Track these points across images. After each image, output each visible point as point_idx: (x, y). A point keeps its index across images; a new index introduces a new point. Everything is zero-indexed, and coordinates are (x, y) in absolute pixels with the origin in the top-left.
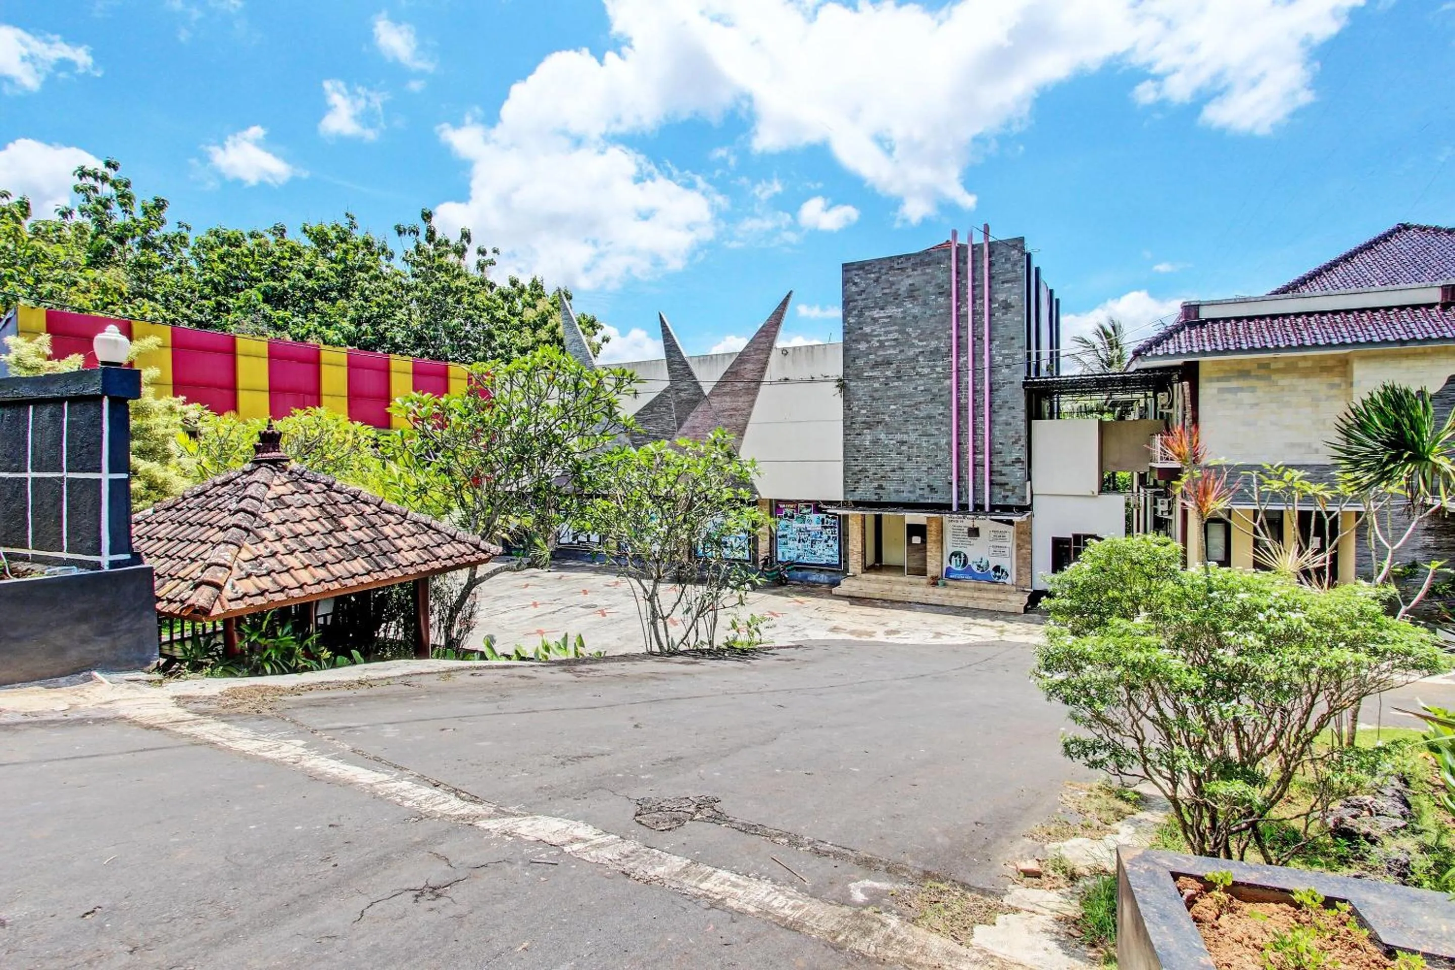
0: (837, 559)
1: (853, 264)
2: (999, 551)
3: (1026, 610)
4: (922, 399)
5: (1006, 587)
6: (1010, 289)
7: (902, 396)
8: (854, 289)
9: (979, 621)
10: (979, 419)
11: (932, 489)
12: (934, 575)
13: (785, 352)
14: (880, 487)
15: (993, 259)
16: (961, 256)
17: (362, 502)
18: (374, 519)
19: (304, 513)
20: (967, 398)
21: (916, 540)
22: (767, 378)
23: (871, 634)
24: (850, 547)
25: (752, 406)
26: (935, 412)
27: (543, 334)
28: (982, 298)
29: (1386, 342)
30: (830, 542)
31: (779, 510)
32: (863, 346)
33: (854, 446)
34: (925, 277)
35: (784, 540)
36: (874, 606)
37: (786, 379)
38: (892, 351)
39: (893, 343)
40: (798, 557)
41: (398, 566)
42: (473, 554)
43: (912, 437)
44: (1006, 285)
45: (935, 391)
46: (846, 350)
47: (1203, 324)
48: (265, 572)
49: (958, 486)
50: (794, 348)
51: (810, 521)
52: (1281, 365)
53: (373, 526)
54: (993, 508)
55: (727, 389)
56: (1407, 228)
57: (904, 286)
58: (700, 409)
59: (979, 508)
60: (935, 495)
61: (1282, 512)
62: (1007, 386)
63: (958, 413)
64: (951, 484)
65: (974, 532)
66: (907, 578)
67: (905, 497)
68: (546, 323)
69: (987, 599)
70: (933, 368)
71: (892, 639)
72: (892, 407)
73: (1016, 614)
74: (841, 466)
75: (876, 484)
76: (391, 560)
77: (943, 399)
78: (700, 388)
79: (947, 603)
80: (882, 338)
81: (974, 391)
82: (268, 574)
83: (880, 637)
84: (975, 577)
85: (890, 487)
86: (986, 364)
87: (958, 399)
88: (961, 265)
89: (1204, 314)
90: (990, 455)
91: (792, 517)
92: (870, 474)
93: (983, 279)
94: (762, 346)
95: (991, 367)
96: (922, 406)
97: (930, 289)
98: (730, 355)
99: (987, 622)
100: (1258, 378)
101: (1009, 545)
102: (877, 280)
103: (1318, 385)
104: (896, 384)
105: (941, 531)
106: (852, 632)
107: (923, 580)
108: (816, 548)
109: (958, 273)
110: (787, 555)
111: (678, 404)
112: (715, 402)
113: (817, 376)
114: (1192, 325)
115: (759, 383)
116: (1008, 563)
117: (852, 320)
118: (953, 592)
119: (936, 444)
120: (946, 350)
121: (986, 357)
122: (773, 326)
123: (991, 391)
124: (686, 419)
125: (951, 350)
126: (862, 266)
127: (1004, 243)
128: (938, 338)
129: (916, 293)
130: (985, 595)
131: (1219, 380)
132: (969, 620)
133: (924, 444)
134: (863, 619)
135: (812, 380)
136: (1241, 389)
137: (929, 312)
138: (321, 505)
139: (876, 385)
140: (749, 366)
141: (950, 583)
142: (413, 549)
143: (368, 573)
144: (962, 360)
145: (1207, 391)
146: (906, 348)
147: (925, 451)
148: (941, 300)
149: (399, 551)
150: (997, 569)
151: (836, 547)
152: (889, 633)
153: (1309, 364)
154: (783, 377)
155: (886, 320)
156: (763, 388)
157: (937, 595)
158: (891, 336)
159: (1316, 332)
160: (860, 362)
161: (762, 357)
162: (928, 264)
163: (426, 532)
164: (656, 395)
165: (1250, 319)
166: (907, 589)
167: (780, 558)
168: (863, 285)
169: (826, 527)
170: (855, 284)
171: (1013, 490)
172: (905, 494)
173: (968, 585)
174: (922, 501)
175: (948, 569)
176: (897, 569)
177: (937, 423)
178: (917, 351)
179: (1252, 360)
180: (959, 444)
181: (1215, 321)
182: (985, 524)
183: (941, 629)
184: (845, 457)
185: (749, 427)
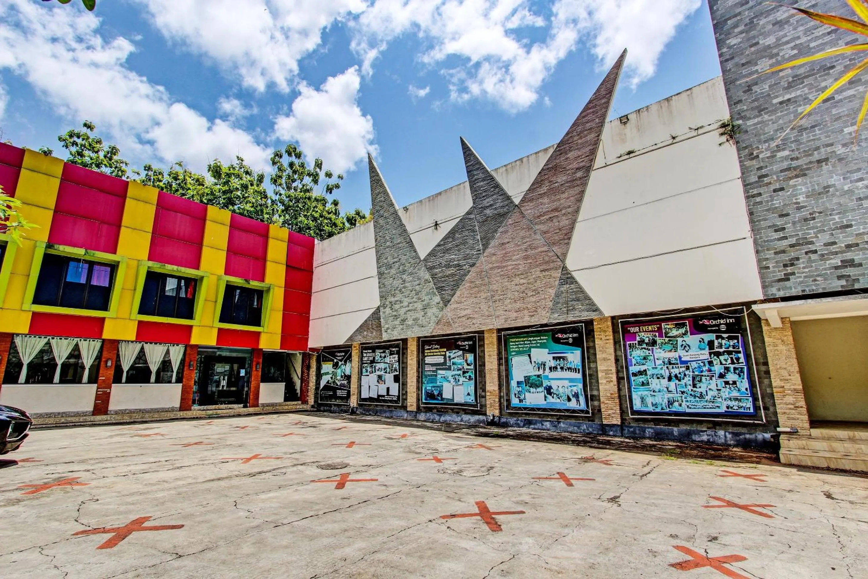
0: (748, 404)
13: (624, 119)
22: (599, 160)
24: (774, 382)
25: (580, 200)
30: (731, 377)
31: (628, 335)
32: (763, 65)
33: (772, 210)
35: (641, 379)
37: (630, 153)
40: (670, 403)
46: (729, 84)
50: (639, 111)
51: (686, 347)
55: (544, 189)
58: (510, 221)
74: (750, 242)
75: (835, 261)
78: (508, 198)
80: (804, 40)
91: (653, 343)
92: (818, 245)
94: (589, 125)
108: (702, 387)
110: (649, 400)
111: (483, 223)
112: (529, 210)
113: (681, 130)
115: (588, 169)
122: (603, 97)
124: (493, 237)
135: (674, 141)
140: (573, 154)
151: (744, 384)
154: (624, 150)
156: (595, 175)
164: (458, 220)
167: (637, 405)
169: (718, 354)
184: (755, 229)
185: (578, 226)
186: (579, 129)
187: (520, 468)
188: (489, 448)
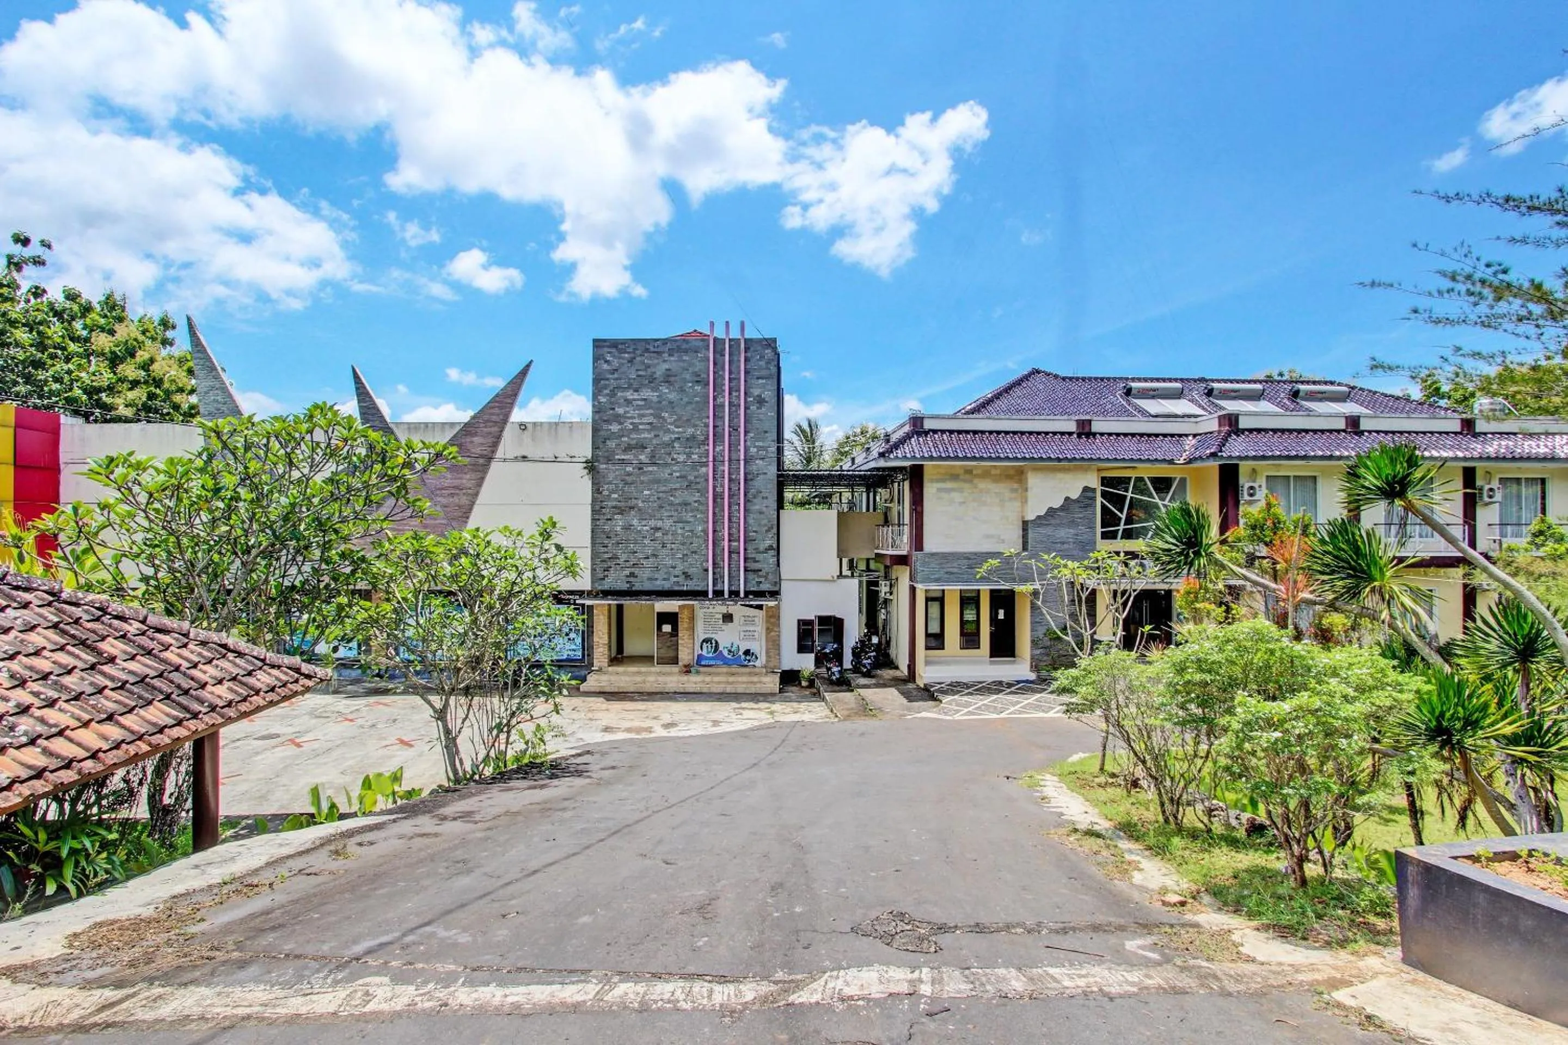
0: (580, 653)
1: (605, 341)
2: (749, 636)
3: (781, 691)
4: (678, 486)
5: (757, 670)
6: (763, 386)
7: (658, 481)
8: (605, 366)
9: (744, 705)
10: (735, 507)
11: (687, 576)
12: (686, 662)
13: (523, 426)
14: (632, 575)
15: (749, 355)
16: (719, 347)
17: (117, 617)
18: (144, 641)
19: (36, 639)
20: (723, 486)
21: (667, 628)
22: (499, 454)
23: (649, 730)
24: (596, 639)
25: (480, 486)
26: (691, 499)
27: (129, 370)
28: (739, 391)
29: (1050, 459)
30: (572, 635)
32: (615, 428)
33: (604, 532)
34: (681, 364)
36: (632, 700)
37: (524, 457)
38: (646, 435)
39: (648, 427)
41: (213, 708)
42: (297, 681)
43: (668, 524)
44: (761, 381)
45: (691, 478)
46: (595, 430)
47: (926, 433)
48: (24, 739)
49: (714, 573)
50: (535, 424)
52: (979, 472)
53: (149, 653)
54: (747, 593)
56: (1038, 372)
57: (661, 369)
59: (734, 594)
60: (690, 583)
61: (979, 591)
62: (761, 477)
63: (714, 501)
64: (707, 570)
65: (728, 618)
66: (657, 668)
67: (661, 584)
68: (133, 355)
69: (741, 682)
70: (689, 455)
71: (673, 732)
72: (646, 492)
73: (773, 695)
74: (589, 550)
75: (627, 572)
76: (201, 701)
77: (699, 486)
79: (705, 690)
80: (636, 421)
81: (730, 480)
82: (32, 742)
83: (660, 732)
84: (727, 663)
85: (644, 574)
86: (742, 457)
87: (714, 487)
88: (718, 356)
89: (928, 425)
90: (745, 542)
92: (621, 561)
93: (739, 373)
94: (494, 418)
95: (745, 460)
96: (678, 493)
97: (688, 377)
98: (452, 425)
99: (752, 705)
100: (965, 481)
101: (758, 629)
102: (631, 361)
103: (1003, 489)
104: (650, 469)
105: (692, 619)
106: (629, 730)
107: (675, 669)
108: (555, 643)
109: (715, 364)
113: (562, 456)
114: (919, 434)
115: (490, 459)
116: (758, 647)
117: (603, 400)
118: (708, 679)
119: (692, 531)
120: (702, 438)
121: (742, 448)
122: (509, 396)
123: (746, 480)
125: (707, 438)
126: (615, 344)
127: (759, 341)
128: (695, 426)
129: (672, 379)
130: (740, 679)
131: (938, 481)
132: (734, 705)
133: (680, 531)
134: (631, 715)
135: (556, 460)
136: (952, 490)
137: (685, 400)
138: (55, 626)
139: (629, 469)
140: (477, 440)
141: (702, 669)
142: (220, 682)
143: (179, 723)
144: (718, 449)
145: (930, 490)
146: (661, 433)
147: (680, 538)
148: (698, 388)
149: (203, 686)
150: (747, 652)
151: (578, 641)
152: (667, 726)
153: (998, 472)
154: (520, 453)
155: (640, 403)
156: (495, 466)
157: (693, 682)
158: (645, 420)
159: (1006, 447)
160: (612, 444)
161: (496, 429)
162: (686, 351)
163: (224, 656)
165: (959, 432)
166: (661, 679)
168: (616, 363)
170: (606, 361)
171: (766, 577)
172: (658, 582)
173: (719, 670)
174: (676, 588)
175: (700, 656)
176: (646, 659)
177: (692, 511)
178: (673, 436)
179: (961, 467)
180: (714, 531)
181: (935, 432)
182: (737, 610)
183: (715, 716)
184: (593, 543)
185: (476, 508)
186: (486, 417)
187: (416, 717)
188: (385, 705)
